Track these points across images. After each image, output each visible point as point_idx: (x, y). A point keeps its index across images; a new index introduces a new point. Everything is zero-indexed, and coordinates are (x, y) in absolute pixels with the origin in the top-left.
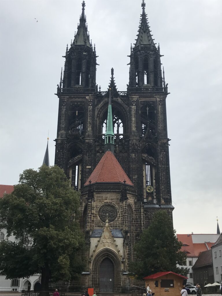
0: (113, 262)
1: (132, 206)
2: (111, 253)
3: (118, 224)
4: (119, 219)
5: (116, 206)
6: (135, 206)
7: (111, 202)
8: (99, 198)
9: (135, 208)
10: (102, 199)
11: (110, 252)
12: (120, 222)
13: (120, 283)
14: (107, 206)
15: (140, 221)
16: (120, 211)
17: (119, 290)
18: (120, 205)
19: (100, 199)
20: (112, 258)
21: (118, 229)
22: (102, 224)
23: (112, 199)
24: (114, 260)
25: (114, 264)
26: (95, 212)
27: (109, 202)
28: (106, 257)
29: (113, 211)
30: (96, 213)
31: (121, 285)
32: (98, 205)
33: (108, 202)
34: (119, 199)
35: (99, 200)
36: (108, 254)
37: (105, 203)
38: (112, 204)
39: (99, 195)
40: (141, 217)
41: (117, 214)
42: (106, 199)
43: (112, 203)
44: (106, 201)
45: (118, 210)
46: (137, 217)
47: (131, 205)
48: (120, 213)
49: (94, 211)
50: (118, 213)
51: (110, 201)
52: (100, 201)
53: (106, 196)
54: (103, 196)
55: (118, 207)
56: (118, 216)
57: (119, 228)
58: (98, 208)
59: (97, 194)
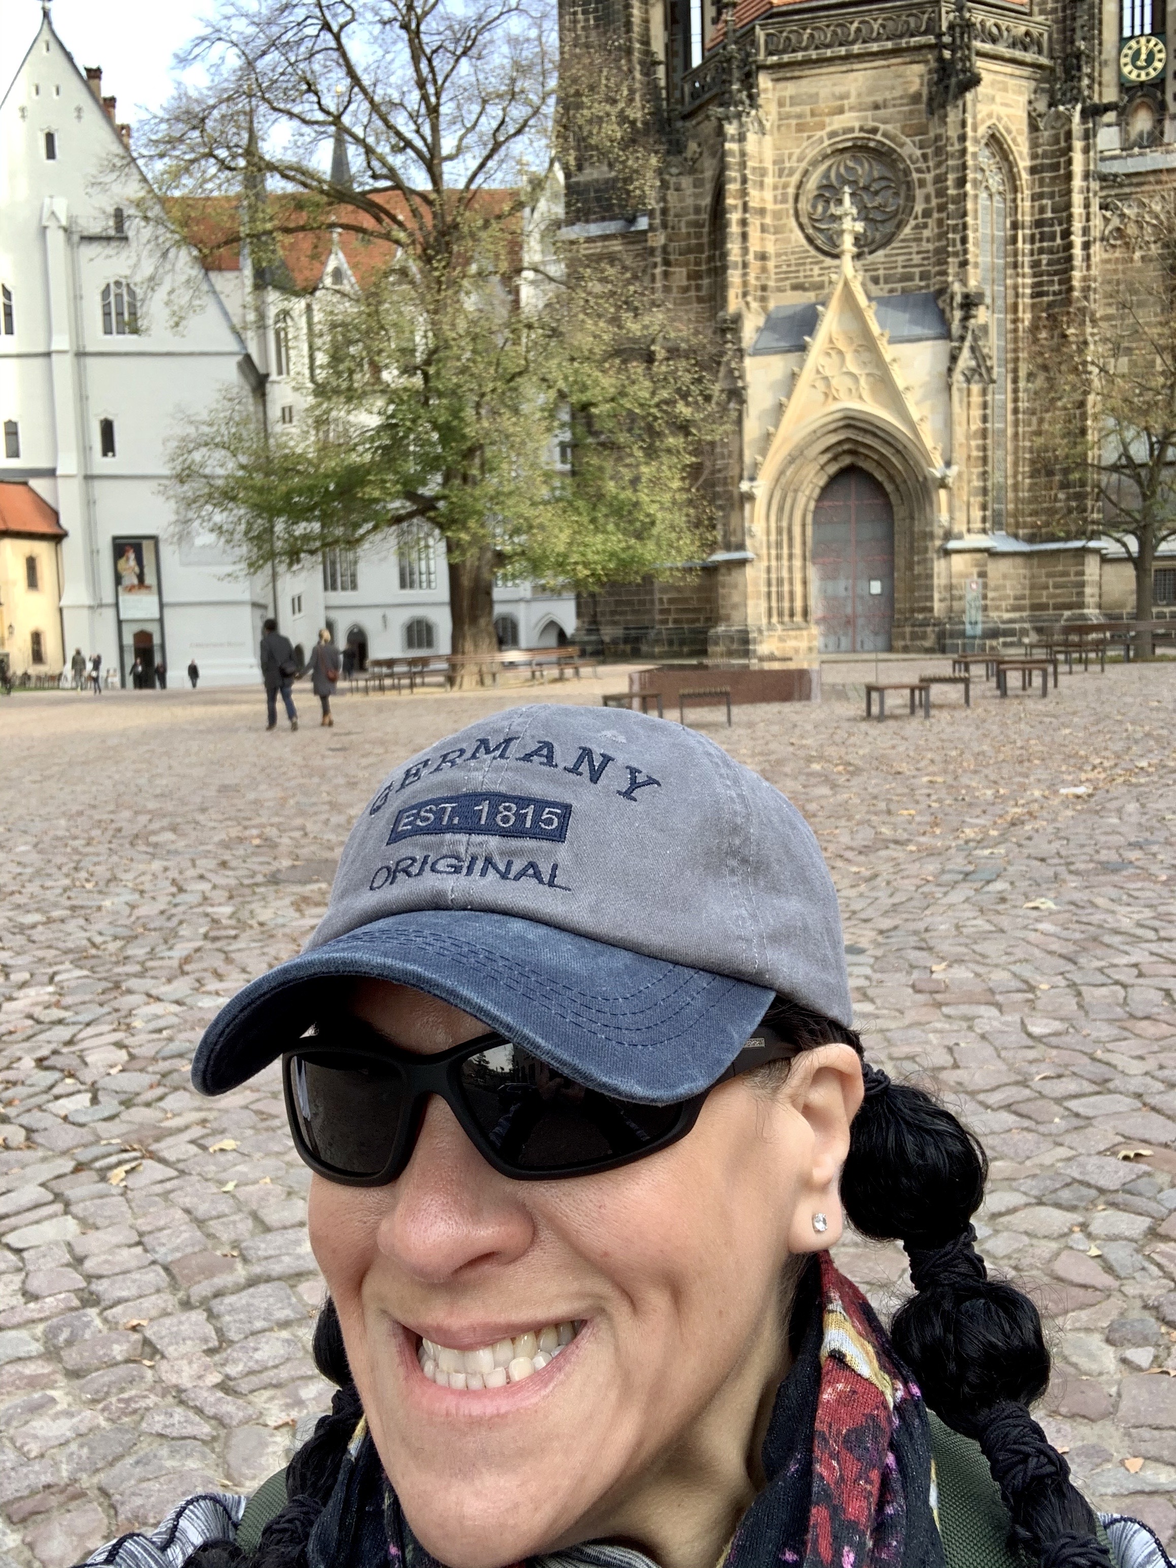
0: (889, 487)
1: (1014, 140)
2: (875, 435)
3: (917, 259)
4: (925, 226)
5: (902, 145)
6: (1034, 144)
7: (871, 124)
8: (798, 109)
9: (1034, 156)
10: (813, 114)
11: (865, 431)
12: (930, 246)
13: (931, 598)
14: (847, 155)
15: (1067, 234)
16: (929, 177)
17: (924, 637)
18: (932, 134)
19: (799, 116)
20: (882, 463)
21: (921, 288)
22: (816, 270)
23: (877, 107)
24: (891, 478)
25: (893, 498)
26: (775, 197)
27: (862, 129)
28: (847, 460)
29: (883, 183)
30: (779, 206)
31: (931, 610)
32: (790, 156)
33: (852, 130)
34: (925, 98)
35: (794, 122)
36: (856, 442)
37: (833, 134)
38: (879, 137)
39: (790, 89)
40: (1068, 205)
41: (911, 198)
42: (841, 111)
43: (874, 131)
44: (838, 122)
45: (919, 171)
46: (1042, 210)
47: (1009, 132)
48: (930, 189)
49: (768, 195)
50: (919, 193)
51: (866, 118)
52: (800, 128)
53: (838, 90)
54: (817, 94)
55: (918, 153)
56: (919, 208)
57: (928, 286)
58: (791, 173)
59: (777, 80)
